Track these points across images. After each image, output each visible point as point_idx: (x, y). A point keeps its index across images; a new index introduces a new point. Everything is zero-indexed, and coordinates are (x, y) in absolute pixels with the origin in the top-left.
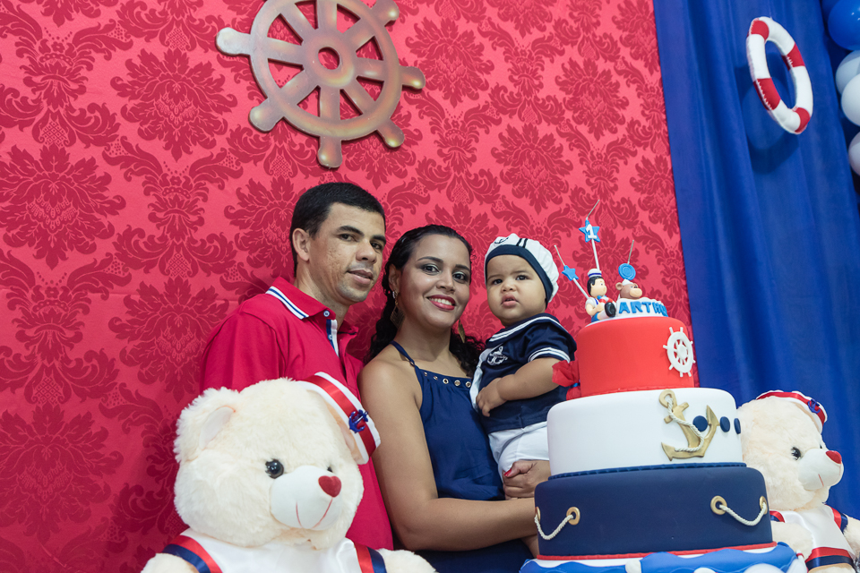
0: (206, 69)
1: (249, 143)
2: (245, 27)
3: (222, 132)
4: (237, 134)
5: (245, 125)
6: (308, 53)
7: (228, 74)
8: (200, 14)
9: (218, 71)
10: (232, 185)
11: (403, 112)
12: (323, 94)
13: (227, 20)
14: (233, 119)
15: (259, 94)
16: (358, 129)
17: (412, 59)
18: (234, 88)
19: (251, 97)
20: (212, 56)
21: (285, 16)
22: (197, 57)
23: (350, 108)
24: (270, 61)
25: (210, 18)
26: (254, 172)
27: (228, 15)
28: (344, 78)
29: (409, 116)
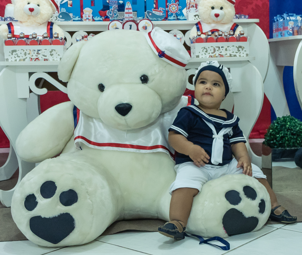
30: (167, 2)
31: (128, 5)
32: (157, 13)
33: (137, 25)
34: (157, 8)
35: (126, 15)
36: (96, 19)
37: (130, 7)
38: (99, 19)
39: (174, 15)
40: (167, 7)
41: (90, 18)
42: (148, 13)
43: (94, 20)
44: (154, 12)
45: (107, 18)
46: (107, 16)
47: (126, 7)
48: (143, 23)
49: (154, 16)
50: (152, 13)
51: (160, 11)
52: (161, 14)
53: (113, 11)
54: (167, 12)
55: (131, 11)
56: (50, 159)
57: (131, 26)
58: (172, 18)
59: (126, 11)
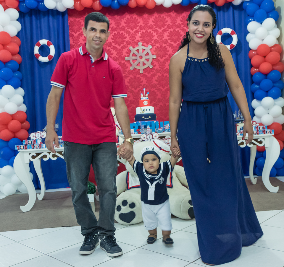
0: (124, 63)
1: (130, 72)
2: (128, 56)
3: (126, 71)
4: (129, 71)
5: (129, 70)
6: (138, 58)
7: (127, 63)
8: (123, 56)
9: (126, 63)
10: (128, 78)
11: (153, 62)
12: (140, 63)
13: (126, 56)
14: (128, 69)
15: (131, 65)
16: (145, 67)
17: (154, 53)
18: (128, 65)
19: (130, 66)
20: (125, 61)
21: (134, 53)
22: (123, 62)
23: (144, 64)
24: (132, 60)
25: (124, 56)
26: (131, 76)
27: (126, 55)
28: (143, 60)
29: (154, 63)
30: (164, 125)
31: (148, 127)
32: (160, 130)
33: (152, 135)
34: (160, 127)
35: (148, 131)
36: (135, 133)
37: (149, 127)
38: (137, 133)
39: (167, 130)
40: (164, 127)
41: (133, 133)
42: (157, 129)
43: (134, 134)
44: (159, 129)
45: (139, 133)
46: (140, 132)
47: (148, 128)
48: (155, 134)
49: (159, 131)
50: (158, 130)
51: (161, 129)
52: (162, 130)
53: (142, 130)
54: (164, 129)
55: (149, 129)
56: (123, 192)
57: (150, 136)
58: (166, 131)
59: (147, 129)
